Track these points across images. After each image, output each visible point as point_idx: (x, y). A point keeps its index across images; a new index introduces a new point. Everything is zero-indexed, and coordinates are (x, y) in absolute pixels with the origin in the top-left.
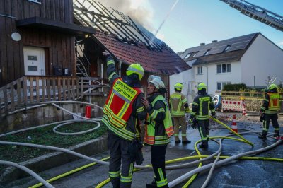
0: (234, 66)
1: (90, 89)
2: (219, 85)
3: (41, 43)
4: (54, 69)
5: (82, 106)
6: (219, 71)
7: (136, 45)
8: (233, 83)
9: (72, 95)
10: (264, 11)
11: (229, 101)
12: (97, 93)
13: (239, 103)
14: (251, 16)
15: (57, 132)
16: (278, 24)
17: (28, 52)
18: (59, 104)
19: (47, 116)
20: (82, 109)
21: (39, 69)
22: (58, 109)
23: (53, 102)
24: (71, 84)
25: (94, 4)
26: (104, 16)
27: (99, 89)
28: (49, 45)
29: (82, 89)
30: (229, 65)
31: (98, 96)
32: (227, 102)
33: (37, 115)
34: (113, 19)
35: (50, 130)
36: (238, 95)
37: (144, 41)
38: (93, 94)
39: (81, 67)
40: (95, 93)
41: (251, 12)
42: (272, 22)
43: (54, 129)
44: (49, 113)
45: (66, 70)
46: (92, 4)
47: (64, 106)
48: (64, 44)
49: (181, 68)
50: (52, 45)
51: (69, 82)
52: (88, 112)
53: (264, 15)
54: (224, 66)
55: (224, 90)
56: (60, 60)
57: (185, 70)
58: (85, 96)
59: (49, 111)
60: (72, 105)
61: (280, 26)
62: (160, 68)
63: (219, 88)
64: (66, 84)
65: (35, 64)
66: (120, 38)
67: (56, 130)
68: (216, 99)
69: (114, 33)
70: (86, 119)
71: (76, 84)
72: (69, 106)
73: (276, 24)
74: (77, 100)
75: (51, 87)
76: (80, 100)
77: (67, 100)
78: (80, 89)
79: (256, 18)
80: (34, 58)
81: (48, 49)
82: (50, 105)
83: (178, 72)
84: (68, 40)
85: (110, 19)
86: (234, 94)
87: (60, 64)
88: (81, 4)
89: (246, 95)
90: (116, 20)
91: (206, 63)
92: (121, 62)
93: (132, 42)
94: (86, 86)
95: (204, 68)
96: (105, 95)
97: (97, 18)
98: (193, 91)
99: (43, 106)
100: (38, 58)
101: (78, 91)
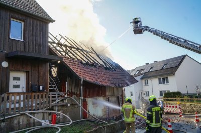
0: (171, 79)
1: (57, 101)
2: (161, 93)
3: (23, 68)
4: (32, 87)
5: (50, 114)
6: (160, 83)
7: (96, 67)
8: (171, 92)
9: (42, 107)
10: (186, 41)
11: (169, 106)
13: (176, 107)
14: (177, 44)
16: (196, 50)
17: (12, 75)
18: (30, 114)
19: (21, 124)
20: (50, 117)
21: (21, 86)
22: (31, 118)
24: (42, 98)
25: (68, 40)
26: (74, 48)
27: (64, 101)
28: (29, 69)
29: (51, 101)
30: (167, 79)
31: (63, 106)
32: (167, 107)
33: (13, 123)
34: (81, 50)
36: (176, 100)
37: (102, 64)
38: (60, 104)
39: (53, 84)
40: (61, 104)
41: (176, 42)
42: (192, 48)
44: (22, 121)
45: (41, 87)
46: (66, 41)
47: (35, 115)
48: (40, 68)
49: (130, 82)
50: (31, 69)
51: (40, 96)
53: (186, 44)
54: (164, 79)
55: (164, 97)
56: (36, 80)
57: (133, 83)
58: (53, 107)
60: (42, 114)
61: (198, 50)
62: (114, 83)
63: (161, 95)
64: (38, 98)
65: (18, 83)
66: (84, 62)
69: (80, 59)
70: (51, 125)
71: (45, 98)
72: (39, 115)
73: (195, 49)
74: (46, 110)
76: (49, 110)
77: (38, 110)
78: (49, 102)
79: (180, 45)
80: (18, 79)
81: (29, 72)
82: (24, 115)
83: (128, 85)
84: (44, 66)
85: (78, 49)
86: (172, 100)
87: (37, 83)
89: (182, 101)
91: (150, 77)
92: (82, 80)
93: (93, 65)
94: (54, 99)
95: (150, 81)
96: (69, 105)
97: (69, 49)
98: (143, 98)
99: (19, 116)
100: (21, 79)
101: (47, 103)
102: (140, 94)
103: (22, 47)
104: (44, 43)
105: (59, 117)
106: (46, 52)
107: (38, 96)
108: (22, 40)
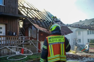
2: (88, 40)
3: (4, 22)
4: (9, 33)
5: (20, 49)
6: (88, 34)
11: (92, 48)
12: (27, 43)
15: (9, 59)
18: (9, 48)
19: (5, 53)
20: (20, 50)
21: (3, 33)
22: (10, 50)
23: (7, 47)
25: (29, 4)
26: (32, 9)
27: (28, 42)
31: (27, 44)
34: (37, 11)
35: (5, 58)
43: (7, 58)
44: (5, 51)
45: (14, 33)
46: (28, 4)
47: (12, 48)
48: (14, 22)
50: (9, 22)
51: (15, 38)
52: (22, 51)
56: (11, 29)
57: (70, 33)
58: (21, 44)
59: (6, 51)
60: (16, 48)
67: (8, 58)
68: (86, 47)
69: (37, 17)
70: (22, 54)
71: (18, 39)
72: (14, 48)
75: (7, 40)
76: (19, 46)
78: (19, 42)
80: (1, 28)
81: (7, 24)
82: (6, 48)
85: (35, 10)
87: (12, 31)
88: (23, 5)
90: (38, 11)
92: (38, 30)
94: (22, 40)
95: (81, 33)
96: (30, 44)
97: (30, 10)
98: (76, 43)
99: (3, 48)
100: (3, 28)
101: (18, 42)
102: (75, 40)
103: (3, 9)
104: (16, 7)
105: (25, 50)
106: (17, 13)
107: (14, 38)
108: (3, 5)
